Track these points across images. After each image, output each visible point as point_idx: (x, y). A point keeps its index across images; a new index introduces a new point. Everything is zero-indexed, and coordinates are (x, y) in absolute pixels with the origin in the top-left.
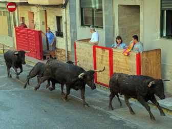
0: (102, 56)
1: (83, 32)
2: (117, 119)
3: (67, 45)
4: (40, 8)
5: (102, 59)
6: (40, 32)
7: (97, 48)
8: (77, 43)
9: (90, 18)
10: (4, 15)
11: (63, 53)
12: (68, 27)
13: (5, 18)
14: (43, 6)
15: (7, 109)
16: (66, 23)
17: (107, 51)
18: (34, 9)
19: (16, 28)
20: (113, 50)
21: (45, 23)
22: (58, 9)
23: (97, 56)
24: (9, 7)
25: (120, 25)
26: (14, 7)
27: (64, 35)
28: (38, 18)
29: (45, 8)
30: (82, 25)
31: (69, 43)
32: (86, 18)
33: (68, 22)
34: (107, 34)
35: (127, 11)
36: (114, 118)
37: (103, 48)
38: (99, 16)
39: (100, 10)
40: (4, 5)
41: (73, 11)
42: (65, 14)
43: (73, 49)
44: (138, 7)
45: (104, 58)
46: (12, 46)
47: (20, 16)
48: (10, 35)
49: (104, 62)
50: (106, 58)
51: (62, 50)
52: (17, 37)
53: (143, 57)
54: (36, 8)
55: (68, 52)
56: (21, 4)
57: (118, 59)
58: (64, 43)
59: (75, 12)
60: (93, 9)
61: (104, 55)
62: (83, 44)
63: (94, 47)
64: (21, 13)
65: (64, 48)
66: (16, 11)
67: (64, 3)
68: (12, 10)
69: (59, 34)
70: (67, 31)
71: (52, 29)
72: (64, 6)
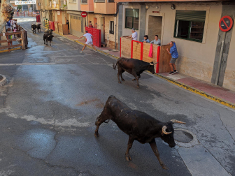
0: (137, 47)
1: (126, 32)
4: (101, 16)
6: (100, 30)
7: (134, 42)
8: (122, 38)
9: (131, 23)
10: (79, 19)
11: (113, 44)
12: (117, 28)
13: (80, 21)
14: (103, 14)
15: (78, 75)
16: (116, 25)
17: (140, 44)
18: (97, 16)
19: (86, 28)
20: (144, 43)
21: (104, 25)
22: (112, 17)
23: (134, 47)
24: (83, 14)
25: (149, 28)
26: (85, 14)
27: (115, 33)
28: (99, 22)
29: (104, 16)
30: (126, 27)
31: (117, 38)
32: (129, 23)
34: (141, 33)
35: (154, 20)
37: (137, 42)
38: (136, 22)
39: (138, 18)
40: (79, 13)
41: (121, 18)
42: (115, 19)
44: (161, 17)
47: (88, 20)
49: (138, 50)
50: (139, 48)
51: (112, 42)
53: (162, 49)
56: (90, 13)
57: (146, 49)
58: (114, 38)
60: (133, 18)
62: (125, 39)
63: (132, 41)
64: (90, 18)
65: (114, 41)
66: (86, 17)
67: (116, 13)
68: (84, 16)
69: (111, 32)
70: (116, 30)
71: (108, 29)
72: (115, 15)
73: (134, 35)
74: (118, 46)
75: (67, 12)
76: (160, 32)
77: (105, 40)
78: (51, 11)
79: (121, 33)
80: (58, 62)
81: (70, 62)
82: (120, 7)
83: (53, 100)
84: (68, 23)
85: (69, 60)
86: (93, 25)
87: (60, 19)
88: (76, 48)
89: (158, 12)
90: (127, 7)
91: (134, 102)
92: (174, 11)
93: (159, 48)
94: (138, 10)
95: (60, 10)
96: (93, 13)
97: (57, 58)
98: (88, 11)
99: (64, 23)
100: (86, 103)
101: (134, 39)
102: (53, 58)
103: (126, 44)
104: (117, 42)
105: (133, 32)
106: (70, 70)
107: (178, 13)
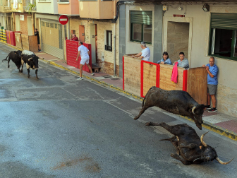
0: (150, 71)
1: (132, 47)
2: (161, 133)
3: (116, 59)
4: (91, 22)
5: (149, 75)
6: (90, 45)
7: (144, 64)
8: (125, 58)
9: (140, 34)
10: (56, 28)
11: (111, 67)
12: (118, 41)
13: (57, 31)
14: (94, 20)
15: (55, 118)
16: (115, 37)
17: (155, 67)
18: (85, 23)
19: (67, 41)
20: (161, 65)
22: (108, 23)
23: (144, 71)
24: (61, 20)
25: (168, 41)
26: (66, 20)
27: (113, 49)
28: (88, 32)
29: (96, 22)
30: (131, 40)
31: (118, 57)
32: (136, 34)
33: (118, 37)
34: (155, 50)
35: (176, 28)
36: (158, 132)
37: (150, 63)
38: (148, 32)
39: (150, 26)
40: (56, 18)
41: (123, 25)
42: (114, 28)
43: (122, 64)
44: (187, 25)
45: (151, 73)
46: (62, 58)
47: (71, 29)
48: (61, 47)
49: (151, 77)
50: (154, 74)
51: (110, 63)
52: (67, 49)
53: (190, 74)
54: (86, 21)
55: (116, 66)
56: (73, 17)
57: (165, 75)
58: (113, 57)
59: (125, 26)
60: (143, 24)
61: (152, 70)
62: (130, 59)
63: (142, 62)
64: (72, 26)
65: (113, 62)
66: (67, 24)
67: (114, 17)
68: (64, 23)
69: (108, 48)
70: (116, 45)
71: (102, 43)
72: (114, 21)
73: (144, 52)
74: (119, 70)
75: (36, 16)
76: (187, 48)
77: (97, 60)
78: (9, 14)
79: (124, 48)
80: (22, 97)
81: (42, 97)
82: (122, 8)
83: (14, 160)
84: (37, 34)
85: (40, 93)
86: (78, 36)
87: (24, 27)
88: (50, 73)
89: (182, 16)
90: (133, 8)
91: (147, 161)
92: (208, 14)
93: (185, 73)
94: (150, 13)
95: (25, 13)
96: (77, 17)
97: (19, 91)
98: (69, 14)
99: (31, 33)
100: (68, 164)
101: (145, 59)
102: (13, 90)
103: (132, 66)
104: (118, 64)
105: (143, 47)
106: (41, 111)
107: (214, 18)
